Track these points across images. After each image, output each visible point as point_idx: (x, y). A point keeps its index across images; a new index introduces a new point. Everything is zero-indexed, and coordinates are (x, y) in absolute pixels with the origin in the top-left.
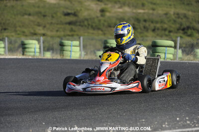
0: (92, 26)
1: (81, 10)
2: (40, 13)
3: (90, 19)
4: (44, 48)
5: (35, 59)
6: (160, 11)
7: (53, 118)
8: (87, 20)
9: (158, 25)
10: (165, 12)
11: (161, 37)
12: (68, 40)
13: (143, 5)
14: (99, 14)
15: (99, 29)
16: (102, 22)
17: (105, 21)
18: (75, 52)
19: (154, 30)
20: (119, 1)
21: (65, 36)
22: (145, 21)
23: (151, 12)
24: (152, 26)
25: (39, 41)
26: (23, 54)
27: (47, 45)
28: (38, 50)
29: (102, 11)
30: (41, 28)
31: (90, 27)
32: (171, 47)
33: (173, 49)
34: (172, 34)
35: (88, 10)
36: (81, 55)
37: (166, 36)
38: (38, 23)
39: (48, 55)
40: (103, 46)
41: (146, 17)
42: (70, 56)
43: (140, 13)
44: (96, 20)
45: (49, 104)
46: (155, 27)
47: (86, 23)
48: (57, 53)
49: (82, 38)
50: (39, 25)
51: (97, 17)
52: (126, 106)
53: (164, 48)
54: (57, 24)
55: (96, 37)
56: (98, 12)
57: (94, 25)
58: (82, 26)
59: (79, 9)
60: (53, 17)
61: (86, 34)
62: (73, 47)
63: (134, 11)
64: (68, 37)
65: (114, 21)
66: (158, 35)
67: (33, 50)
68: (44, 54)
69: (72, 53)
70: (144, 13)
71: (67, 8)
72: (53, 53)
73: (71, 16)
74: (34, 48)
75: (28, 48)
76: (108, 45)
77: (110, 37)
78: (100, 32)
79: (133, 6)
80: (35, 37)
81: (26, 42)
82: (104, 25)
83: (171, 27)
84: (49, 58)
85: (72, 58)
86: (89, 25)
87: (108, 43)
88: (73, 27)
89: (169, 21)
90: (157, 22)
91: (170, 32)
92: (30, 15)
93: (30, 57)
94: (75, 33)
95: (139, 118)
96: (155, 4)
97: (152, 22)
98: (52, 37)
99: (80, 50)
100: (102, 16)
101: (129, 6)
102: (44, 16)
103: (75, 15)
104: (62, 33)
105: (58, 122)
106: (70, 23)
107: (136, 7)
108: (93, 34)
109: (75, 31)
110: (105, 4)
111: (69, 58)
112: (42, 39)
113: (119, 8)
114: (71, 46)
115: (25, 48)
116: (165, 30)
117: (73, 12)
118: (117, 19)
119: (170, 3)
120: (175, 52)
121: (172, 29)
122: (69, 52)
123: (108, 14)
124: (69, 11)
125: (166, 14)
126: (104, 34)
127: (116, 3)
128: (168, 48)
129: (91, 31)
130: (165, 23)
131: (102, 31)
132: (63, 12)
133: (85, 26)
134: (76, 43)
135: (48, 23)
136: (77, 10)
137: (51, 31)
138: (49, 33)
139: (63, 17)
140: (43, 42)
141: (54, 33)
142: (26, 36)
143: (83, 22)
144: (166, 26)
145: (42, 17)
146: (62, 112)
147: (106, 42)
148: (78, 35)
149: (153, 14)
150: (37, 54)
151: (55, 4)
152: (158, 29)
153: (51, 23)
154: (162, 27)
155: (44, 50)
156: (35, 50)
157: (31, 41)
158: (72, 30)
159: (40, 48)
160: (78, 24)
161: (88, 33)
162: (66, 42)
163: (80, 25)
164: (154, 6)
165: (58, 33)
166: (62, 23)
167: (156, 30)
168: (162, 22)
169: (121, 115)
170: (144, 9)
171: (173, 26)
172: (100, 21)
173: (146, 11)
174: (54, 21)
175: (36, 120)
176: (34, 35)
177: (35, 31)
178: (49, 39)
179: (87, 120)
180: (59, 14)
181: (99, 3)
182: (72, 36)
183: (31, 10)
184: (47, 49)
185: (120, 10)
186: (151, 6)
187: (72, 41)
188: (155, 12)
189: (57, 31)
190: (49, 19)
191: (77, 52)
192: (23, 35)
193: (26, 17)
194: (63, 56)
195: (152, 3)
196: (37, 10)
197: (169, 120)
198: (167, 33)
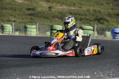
0: (43, 17)
1: (37, 7)
2: (12, 8)
3: (43, 12)
4: (15, 29)
5: (9, 36)
6: (85, 8)
7: (21, 71)
8: (40, 13)
9: (83, 17)
10: (87, 9)
11: (85, 24)
12: (29, 25)
13: (74, 5)
14: (48, 10)
15: (47, 18)
16: (50, 14)
17: (51, 14)
18: (33, 32)
19: (80, 20)
20: (60, 2)
21: (27, 22)
22: (75, 14)
23: (79, 9)
24: (80, 17)
25: (12, 25)
26: (2, 33)
27: (16, 27)
28: (11, 30)
29: (50, 8)
30: (13, 17)
31: (42, 17)
32: (91, 30)
33: (92, 31)
34: (91, 22)
35: (41, 7)
36: (37, 34)
37: (88, 23)
38: (11, 14)
39: (17, 34)
40: (50, 29)
41: (76, 12)
42: (31, 35)
43: (72, 9)
44: (46, 13)
45: (18, 63)
46: (81, 18)
47: (40, 15)
48: (22, 33)
49: (37, 24)
50: (12, 15)
51: (47, 11)
52: (64, 65)
53: (87, 31)
54: (23, 15)
55: (46, 23)
56: (47, 8)
57: (45, 16)
58: (37, 17)
59: (36, 6)
60: (20, 11)
61: (40, 21)
62: (32, 29)
63: (69, 8)
64: (29, 23)
65: (57, 14)
66: (83, 23)
67: (8, 30)
68: (14, 33)
69: (32, 32)
70: (75, 10)
71: (29, 6)
72: (20, 32)
73: (31, 10)
74: (9, 29)
75: (6, 29)
76: (53, 28)
77: (54, 23)
78: (48, 20)
79: (68, 5)
80: (9, 22)
81: (4, 25)
82: (50, 16)
83: (90, 18)
84: (18, 35)
85: (32, 36)
86: (42, 16)
87: (53, 27)
88: (32, 17)
89: (90, 15)
90: (82, 15)
91: (90, 21)
92: (6, 9)
93: (7, 35)
94: (33, 21)
95: (72, 72)
96: (81, 4)
97: (80, 15)
98: (19, 23)
99: (37, 31)
100: (50, 10)
101: (66, 5)
102: (15, 10)
103: (33, 9)
104: (25, 21)
105: (23, 74)
106: (30, 15)
107: (70, 6)
108: (44, 21)
109: (33, 20)
110: (52, 4)
111: (30, 36)
112: (14, 24)
113: (60, 6)
114: (31, 28)
115: (4, 29)
116: (88, 20)
117: (32, 8)
118: (59, 13)
119: (90, 4)
120: (93, 33)
121: (91, 19)
122: (30, 32)
123: (53, 10)
124: (30, 7)
125: (88, 10)
126: (51, 22)
127: (58, 3)
128: (89, 31)
129: (43, 19)
130: (87, 16)
131: (49, 20)
132: (26, 8)
133: (40, 17)
134: (34, 26)
135: (17, 15)
136: (35, 7)
137: (19, 19)
138: (18, 20)
139: (26, 11)
140: (14, 26)
141: (21, 20)
142: (4, 22)
143: (38, 14)
144: (87, 17)
145: (14, 11)
146: (26, 68)
147: (52, 26)
148: (35, 22)
149: (80, 10)
150: (11, 33)
151: (22, 3)
152: (83, 19)
153: (19, 14)
154: (85, 18)
155: (15, 31)
156: (9, 30)
157: (7, 25)
158: (31, 19)
159: (12, 29)
160: (35, 15)
161: (41, 21)
162: (28, 26)
163: (36, 16)
164: (81, 6)
165: (23, 21)
166: (25, 15)
167: (82, 20)
168: (85, 15)
169: (61, 71)
170: (75, 7)
171: (92, 17)
172: (48, 14)
173: (76, 8)
174: (21, 13)
175: (10, 72)
176: (9, 21)
177: (9, 19)
178: (18, 24)
179: (41, 73)
180: (24, 9)
181: (48, 3)
182: (32, 22)
183: (7, 6)
184: (17, 30)
185: (61, 7)
186: (79, 5)
187: (32, 25)
188: (81, 9)
189: (23, 19)
190: (18, 12)
191: (34, 32)
192: (2, 21)
193: (4, 10)
194: (26, 34)
195: (79, 4)
196: (11, 6)
197: (90, 74)
198: (88, 21)
